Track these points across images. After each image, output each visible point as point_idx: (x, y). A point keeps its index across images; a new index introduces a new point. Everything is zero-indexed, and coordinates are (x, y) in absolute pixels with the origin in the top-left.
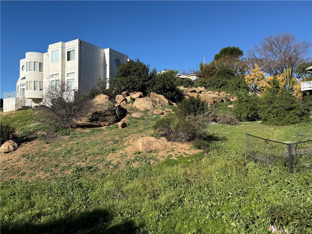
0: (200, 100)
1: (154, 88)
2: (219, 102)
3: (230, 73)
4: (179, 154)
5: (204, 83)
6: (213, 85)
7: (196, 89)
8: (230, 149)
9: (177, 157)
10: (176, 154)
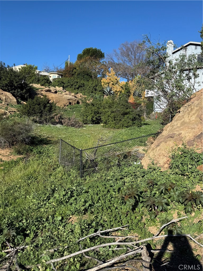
0: (48, 101)
2: (75, 103)
3: (89, 75)
5: (62, 83)
6: (71, 85)
7: (53, 88)
8: (54, 153)
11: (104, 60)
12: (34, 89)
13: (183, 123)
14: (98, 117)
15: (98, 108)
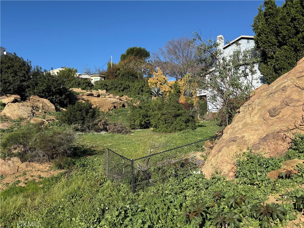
1: (35, 91)
2: (120, 107)
3: (135, 76)
4: (31, 179)
5: (105, 85)
6: (115, 88)
7: (95, 92)
8: (100, 165)
9: (27, 182)
10: (27, 179)
11: (150, 59)
12: (74, 93)
13: (245, 125)
14: (147, 121)
15: (146, 111)
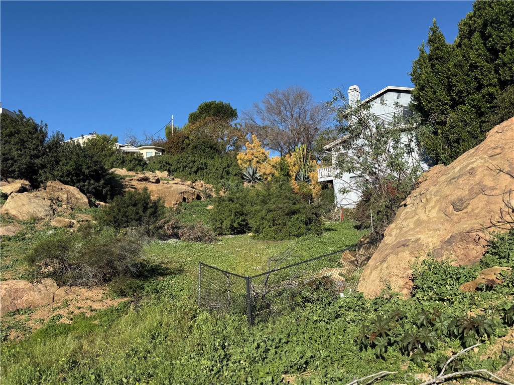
0: (149, 198)
1: (56, 173)
2: (193, 199)
3: (214, 149)
4: (77, 312)
5: (167, 163)
6: (183, 167)
7: (151, 174)
8: (182, 290)
9: (72, 317)
10: (72, 313)
11: (238, 121)
12: (117, 177)
13: (419, 223)
14: (241, 221)
15: (241, 205)
